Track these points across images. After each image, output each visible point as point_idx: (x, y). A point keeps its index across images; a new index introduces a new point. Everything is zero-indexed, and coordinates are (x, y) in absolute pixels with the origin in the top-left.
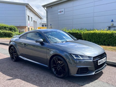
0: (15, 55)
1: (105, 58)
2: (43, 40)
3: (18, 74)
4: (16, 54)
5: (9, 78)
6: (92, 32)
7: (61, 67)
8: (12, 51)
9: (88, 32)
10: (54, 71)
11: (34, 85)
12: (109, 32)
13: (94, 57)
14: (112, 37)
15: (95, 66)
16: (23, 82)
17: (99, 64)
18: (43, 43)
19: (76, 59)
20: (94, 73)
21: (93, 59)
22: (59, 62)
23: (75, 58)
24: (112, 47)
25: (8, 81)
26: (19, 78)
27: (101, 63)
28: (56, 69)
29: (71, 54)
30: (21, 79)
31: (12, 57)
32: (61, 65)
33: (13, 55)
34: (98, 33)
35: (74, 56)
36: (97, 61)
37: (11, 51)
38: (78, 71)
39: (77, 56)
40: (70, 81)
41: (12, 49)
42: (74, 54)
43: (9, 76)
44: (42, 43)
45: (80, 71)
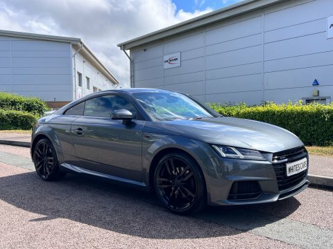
0: (51, 161)
1: (305, 159)
2: (131, 114)
3: (60, 209)
4: (52, 158)
5: (36, 216)
6: (261, 109)
7: (183, 182)
8: (42, 151)
9: (250, 109)
10: (164, 196)
11: (110, 231)
12: (308, 108)
13: (275, 154)
14: (317, 123)
15: (278, 179)
16: (78, 224)
17: (289, 175)
18: (133, 121)
19: (226, 158)
20: (276, 199)
21: (273, 159)
22: (177, 169)
23: (224, 155)
24: (320, 148)
25: (34, 223)
26: (64, 217)
27: (296, 173)
28: (168, 191)
29: (211, 144)
30: (69, 217)
31: (41, 170)
32: (184, 176)
33: (42, 163)
34: (278, 112)
35: (220, 150)
36: (284, 164)
37: (38, 152)
38: (231, 191)
39: (227, 148)
40: (210, 222)
41: (41, 147)
42: (219, 146)
43: (35, 211)
44: (128, 122)
45: (239, 192)
